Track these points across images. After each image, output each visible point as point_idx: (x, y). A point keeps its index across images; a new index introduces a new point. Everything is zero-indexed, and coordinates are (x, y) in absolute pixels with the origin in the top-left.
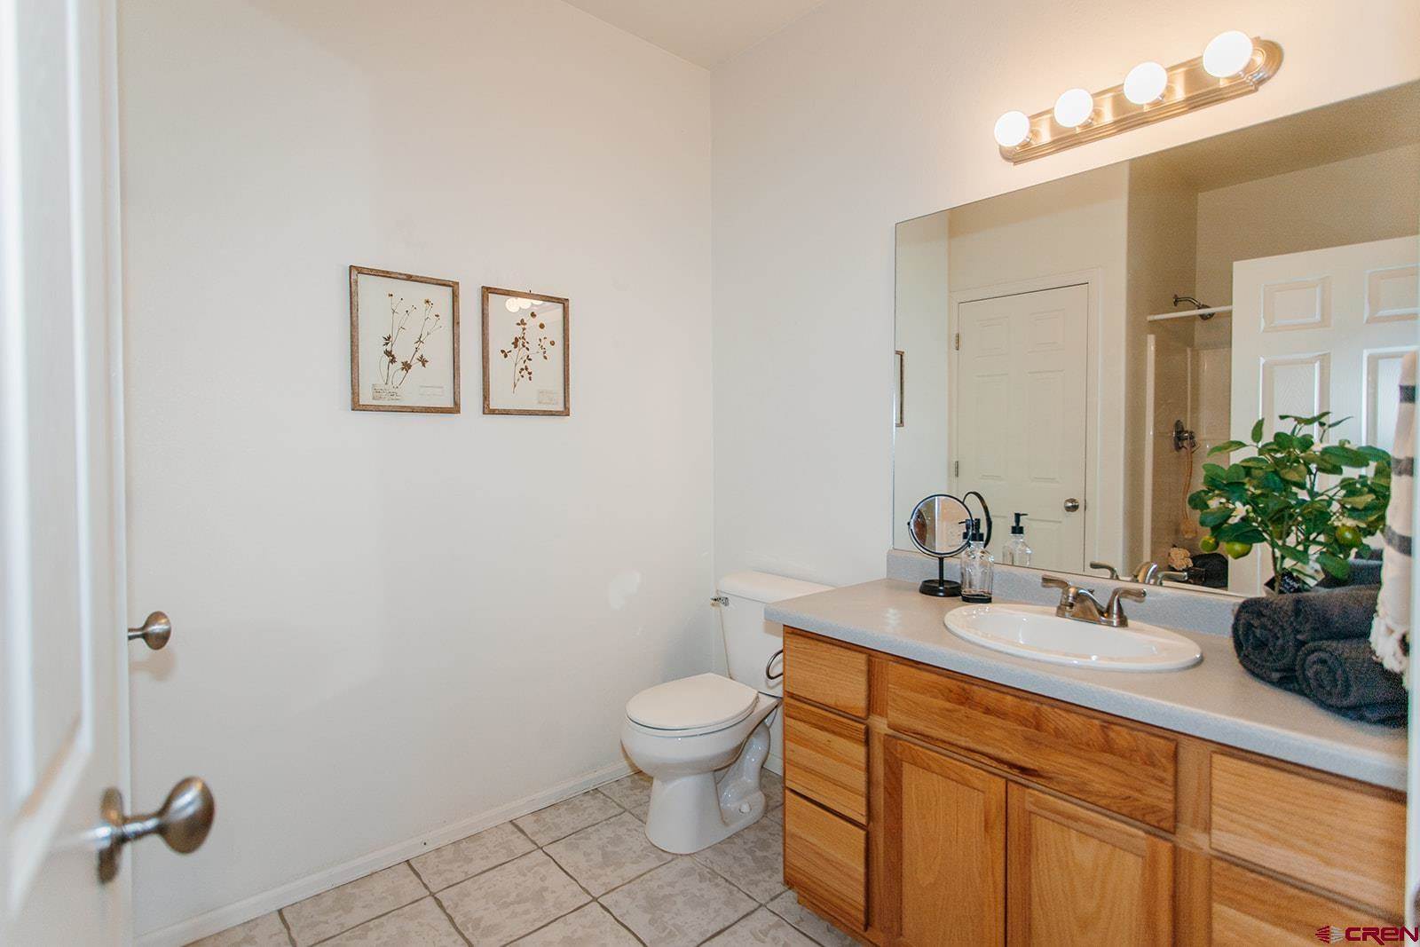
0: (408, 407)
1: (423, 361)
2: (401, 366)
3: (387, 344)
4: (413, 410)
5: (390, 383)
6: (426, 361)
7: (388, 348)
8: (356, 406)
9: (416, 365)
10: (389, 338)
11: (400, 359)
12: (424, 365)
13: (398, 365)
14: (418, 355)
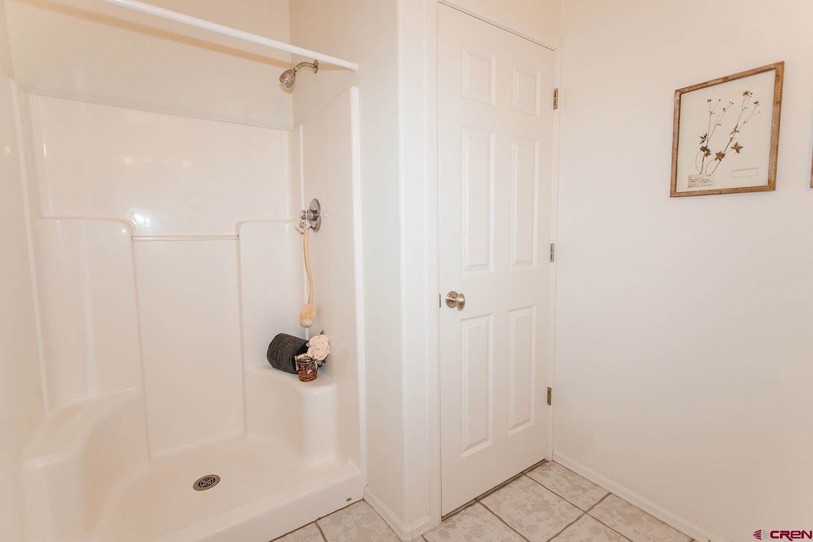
0: (717, 190)
1: (737, 148)
2: (715, 156)
3: (703, 141)
4: (721, 192)
5: (704, 172)
6: (741, 148)
7: (704, 145)
8: (674, 193)
9: (731, 154)
10: (705, 137)
11: (714, 151)
12: (738, 151)
13: (713, 156)
14: (733, 144)
